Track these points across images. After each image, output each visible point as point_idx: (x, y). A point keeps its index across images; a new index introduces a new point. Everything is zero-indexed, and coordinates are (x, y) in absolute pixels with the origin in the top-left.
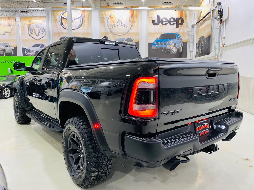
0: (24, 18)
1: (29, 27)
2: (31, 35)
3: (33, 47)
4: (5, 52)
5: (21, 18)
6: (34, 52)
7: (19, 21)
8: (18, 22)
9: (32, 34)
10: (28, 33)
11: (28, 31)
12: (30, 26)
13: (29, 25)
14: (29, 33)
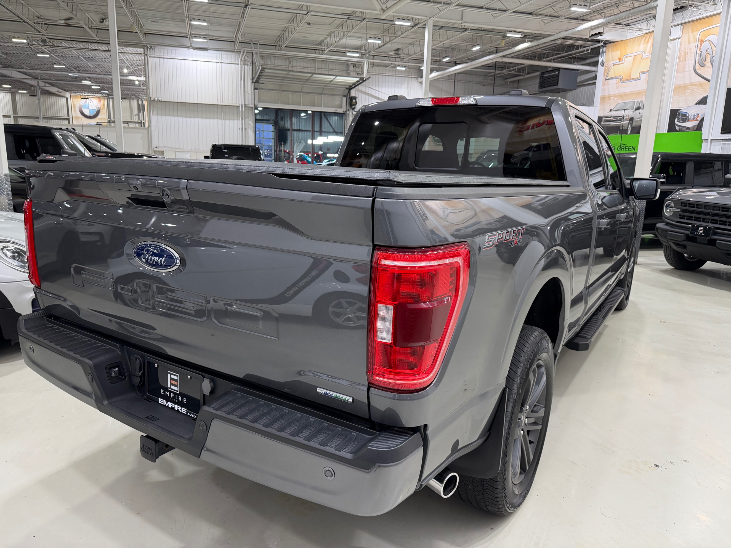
0: (691, 24)
1: (701, 46)
2: (700, 71)
3: (696, 104)
4: (632, 124)
5: (685, 25)
6: (697, 120)
7: (678, 37)
8: (676, 39)
9: (702, 68)
10: (693, 65)
11: (693, 62)
12: (701, 44)
13: (699, 43)
14: (697, 65)
